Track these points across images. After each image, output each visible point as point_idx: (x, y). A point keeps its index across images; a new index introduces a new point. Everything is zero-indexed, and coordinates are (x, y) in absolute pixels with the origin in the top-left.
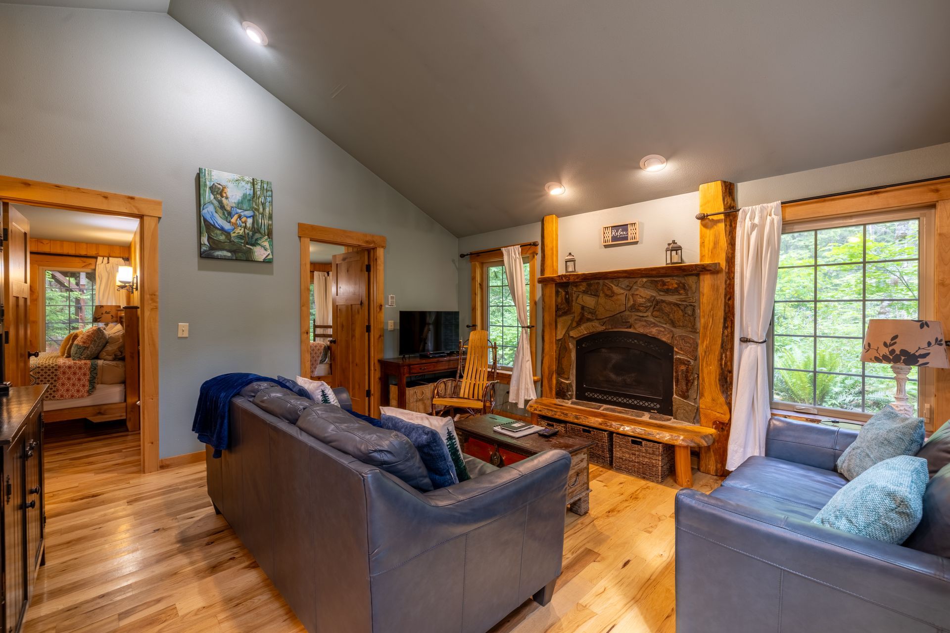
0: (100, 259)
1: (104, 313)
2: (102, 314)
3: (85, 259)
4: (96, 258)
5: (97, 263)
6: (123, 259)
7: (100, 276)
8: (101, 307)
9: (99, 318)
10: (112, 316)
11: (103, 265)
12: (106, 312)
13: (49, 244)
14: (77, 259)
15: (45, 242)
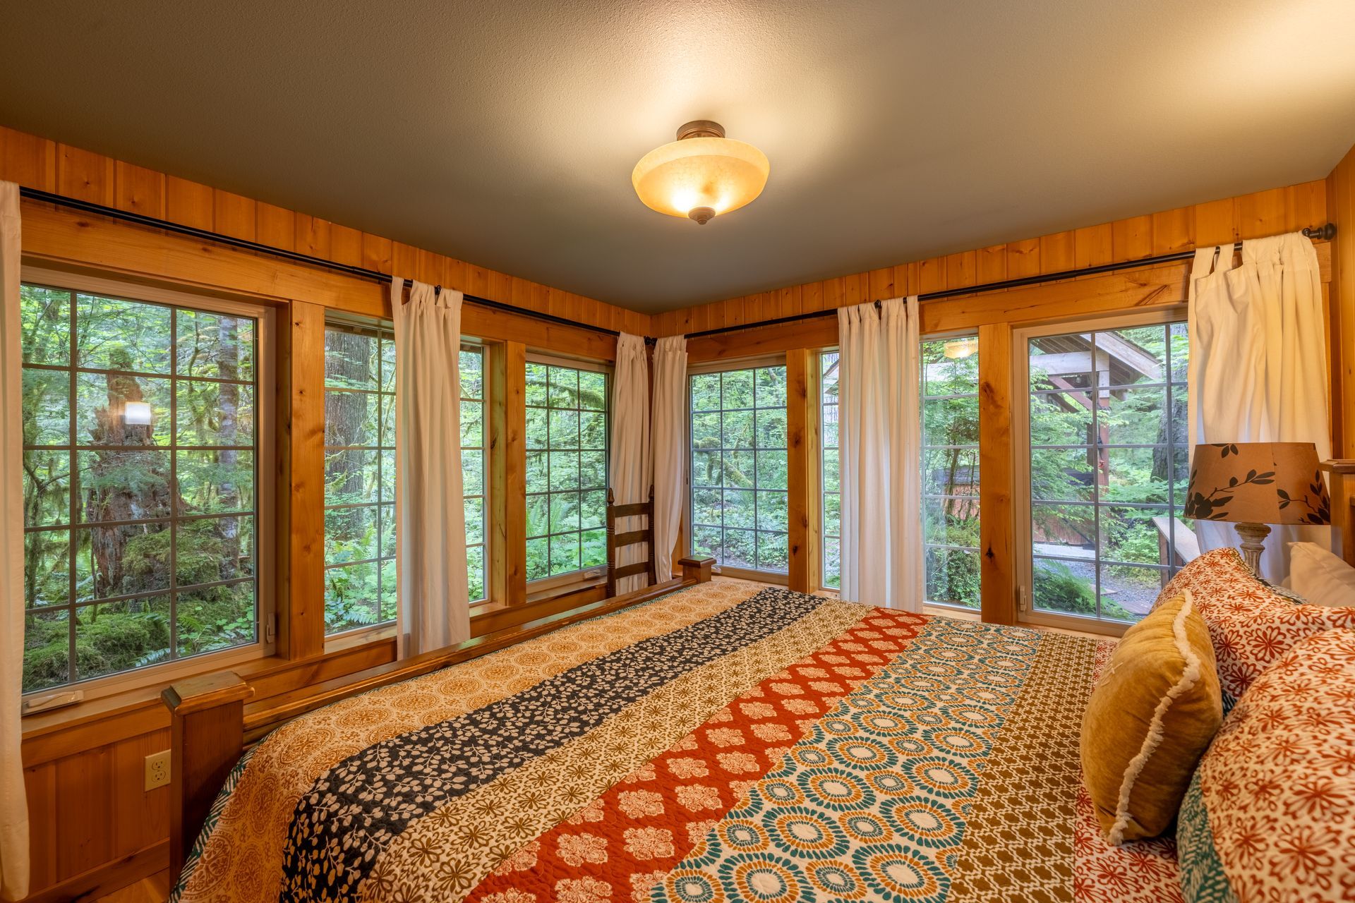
0: (1203, 257)
1: (1242, 478)
2: (1233, 482)
3: (1143, 273)
4: (1186, 257)
5: (1193, 277)
6: (1308, 232)
7: (1203, 325)
8: (1224, 454)
9: (1221, 502)
10: (1282, 493)
11: (1215, 281)
12: (1252, 474)
13: (1037, 250)
14: (1117, 281)
15: (1026, 247)
